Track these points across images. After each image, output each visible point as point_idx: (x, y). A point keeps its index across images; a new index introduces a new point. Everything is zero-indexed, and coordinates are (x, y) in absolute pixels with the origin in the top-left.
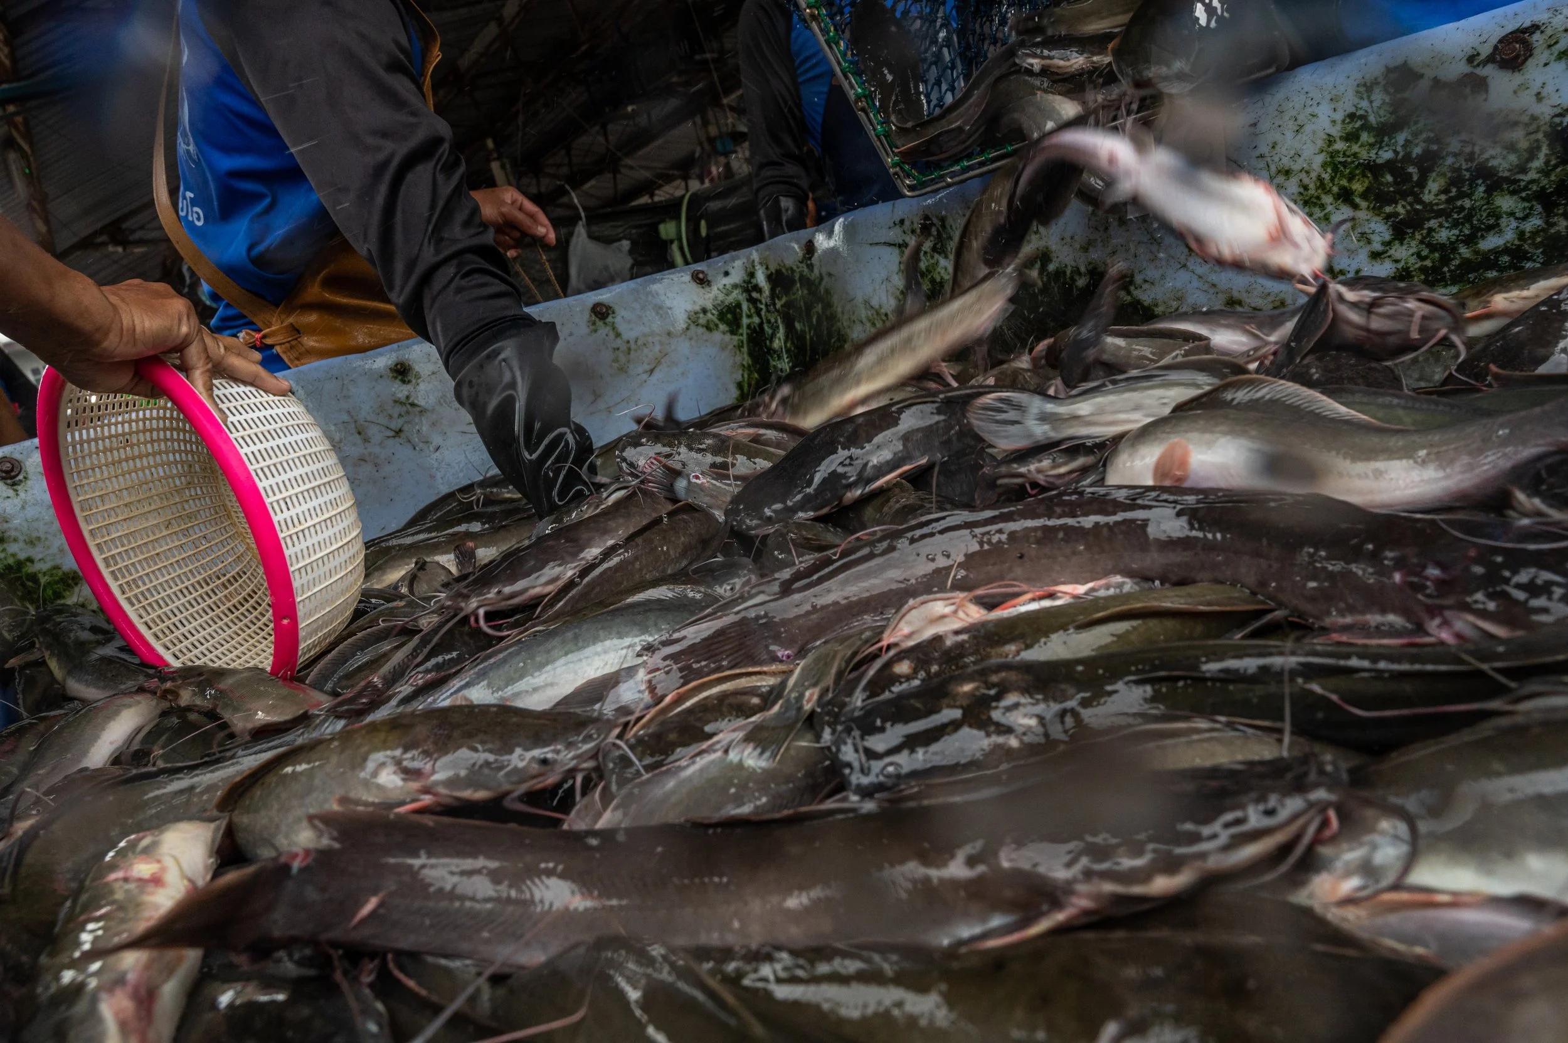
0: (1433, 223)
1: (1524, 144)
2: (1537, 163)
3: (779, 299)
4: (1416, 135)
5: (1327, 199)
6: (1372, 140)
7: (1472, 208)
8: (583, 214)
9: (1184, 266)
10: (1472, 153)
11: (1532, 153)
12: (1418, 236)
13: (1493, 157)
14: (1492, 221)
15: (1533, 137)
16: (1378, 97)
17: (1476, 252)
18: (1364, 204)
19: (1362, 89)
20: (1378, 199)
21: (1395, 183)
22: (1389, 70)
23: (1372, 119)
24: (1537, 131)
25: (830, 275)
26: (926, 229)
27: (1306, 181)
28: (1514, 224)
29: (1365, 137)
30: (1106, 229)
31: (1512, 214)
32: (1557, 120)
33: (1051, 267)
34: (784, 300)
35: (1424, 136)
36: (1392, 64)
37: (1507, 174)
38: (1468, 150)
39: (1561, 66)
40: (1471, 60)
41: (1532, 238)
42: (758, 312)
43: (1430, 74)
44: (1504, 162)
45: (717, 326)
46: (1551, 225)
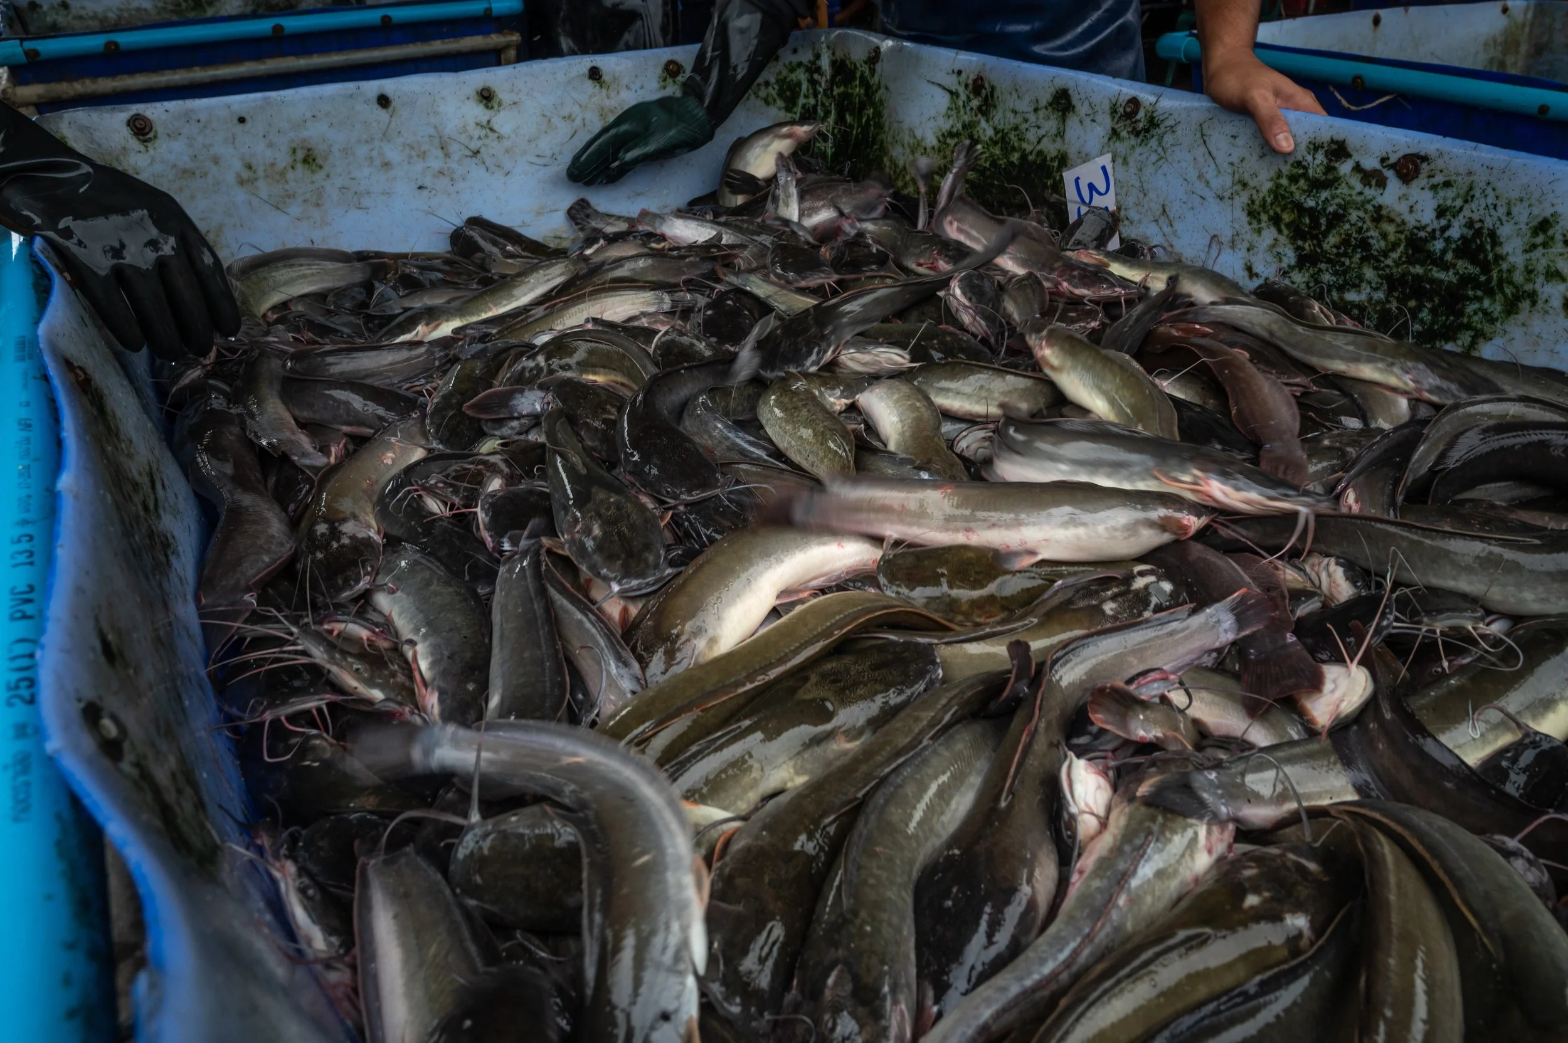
0: (1323, 266)
1: (1392, 238)
2: (1395, 255)
3: (838, 87)
4: (1333, 198)
5: (1264, 217)
6: (1306, 188)
7: (1349, 267)
9: (1156, 221)
10: (1361, 228)
11: (1394, 246)
12: (1311, 271)
13: (1372, 237)
14: (1356, 282)
15: (1399, 235)
16: (1320, 157)
17: (1341, 299)
18: (1286, 232)
19: (1312, 147)
20: (1297, 233)
21: (1310, 226)
22: (1332, 141)
23: (1311, 172)
24: (1401, 232)
25: (887, 88)
26: (977, 90)
27: (1255, 197)
28: (1368, 290)
29: (1302, 182)
31: (1370, 283)
32: (1415, 231)
34: (842, 89)
35: (1338, 200)
36: (1336, 138)
37: (1376, 253)
38: (1360, 224)
39: (1428, 194)
40: (1383, 160)
41: (1375, 305)
42: (815, 95)
43: (1356, 157)
44: (1378, 244)
45: (775, 100)
46: (1389, 302)
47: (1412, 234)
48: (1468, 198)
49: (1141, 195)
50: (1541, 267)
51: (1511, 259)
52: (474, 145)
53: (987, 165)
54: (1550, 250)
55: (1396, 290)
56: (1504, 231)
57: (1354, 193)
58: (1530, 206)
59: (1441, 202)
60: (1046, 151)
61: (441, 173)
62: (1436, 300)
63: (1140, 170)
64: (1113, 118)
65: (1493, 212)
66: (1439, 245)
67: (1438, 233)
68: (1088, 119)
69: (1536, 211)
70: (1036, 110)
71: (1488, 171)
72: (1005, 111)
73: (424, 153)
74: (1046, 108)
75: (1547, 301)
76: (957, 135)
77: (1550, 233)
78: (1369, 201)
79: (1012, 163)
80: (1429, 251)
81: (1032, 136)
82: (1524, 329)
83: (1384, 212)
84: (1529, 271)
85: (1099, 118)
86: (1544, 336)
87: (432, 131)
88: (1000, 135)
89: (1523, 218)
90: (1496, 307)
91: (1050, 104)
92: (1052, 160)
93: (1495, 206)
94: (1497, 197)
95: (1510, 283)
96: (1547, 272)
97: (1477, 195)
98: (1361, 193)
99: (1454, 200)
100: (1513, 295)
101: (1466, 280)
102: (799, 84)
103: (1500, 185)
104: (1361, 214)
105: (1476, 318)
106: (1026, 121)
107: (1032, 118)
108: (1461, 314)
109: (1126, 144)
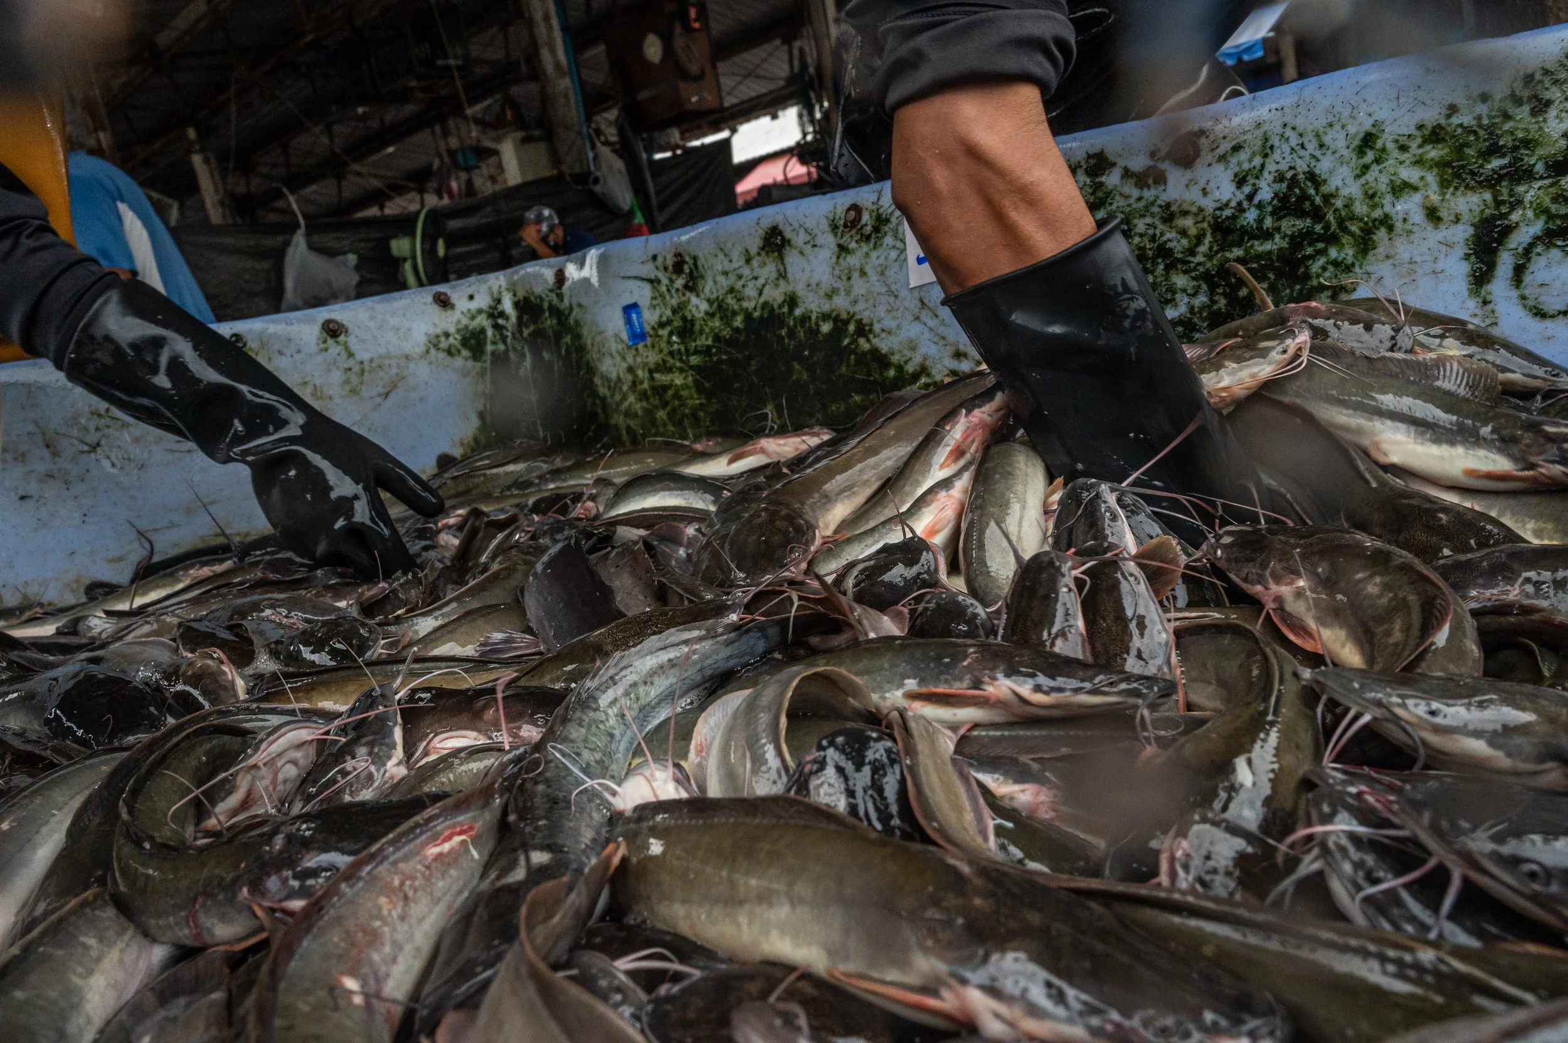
1: (1193, 231)
2: (1203, 249)
3: (527, 327)
8: (302, 222)
9: (917, 318)
10: (1154, 235)
11: (1199, 239)
13: (1170, 240)
14: (1169, 296)
15: (1200, 225)
22: (1089, 156)
24: (1202, 221)
25: (580, 305)
26: (678, 268)
28: (1186, 299)
30: (849, 278)
31: (1184, 291)
32: (1218, 213)
33: (798, 312)
34: (532, 328)
36: (1091, 152)
37: (1180, 256)
38: (1151, 232)
39: (1220, 167)
40: (1153, 155)
41: (1200, 312)
42: (504, 339)
43: (1121, 163)
44: (1179, 245)
45: (459, 351)
46: (1214, 302)
47: (1215, 218)
48: (1267, 150)
49: (892, 299)
50: (1383, 186)
51: (1344, 192)
52: (92, 438)
53: (710, 342)
54: (1386, 164)
55: (1218, 286)
56: (1324, 166)
57: (1132, 201)
58: (1343, 127)
59: (1237, 169)
60: (770, 300)
61: (50, 476)
62: (1271, 276)
63: (882, 274)
64: (836, 235)
65: (1302, 153)
66: (1251, 216)
67: (1245, 204)
68: (809, 246)
69: (1352, 129)
70: (748, 261)
71: (1279, 113)
72: (714, 276)
73: (23, 455)
74: (759, 254)
75: (1405, 220)
76: (669, 322)
77: (1379, 144)
78: (1153, 203)
79: (737, 330)
80: (1242, 227)
81: (751, 291)
82: (1391, 261)
83: (1174, 208)
84: (1371, 197)
85: (820, 240)
86: (1418, 259)
87: (31, 428)
88: (715, 305)
89: (1341, 143)
90: (1348, 253)
91: (762, 249)
92: (781, 306)
93: (1302, 146)
94: (1301, 135)
95: (1353, 218)
96: (1393, 189)
97: (1277, 143)
98: (1140, 199)
99: (1250, 161)
100: (1362, 230)
101: (1298, 241)
102: (483, 331)
103: (1299, 122)
104: (1148, 220)
105: (1327, 274)
106: (740, 277)
107: (746, 271)
108: (1307, 277)
109: (859, 254)
